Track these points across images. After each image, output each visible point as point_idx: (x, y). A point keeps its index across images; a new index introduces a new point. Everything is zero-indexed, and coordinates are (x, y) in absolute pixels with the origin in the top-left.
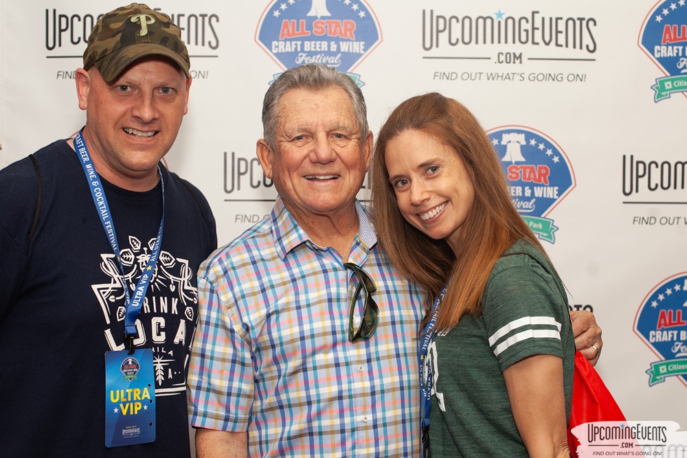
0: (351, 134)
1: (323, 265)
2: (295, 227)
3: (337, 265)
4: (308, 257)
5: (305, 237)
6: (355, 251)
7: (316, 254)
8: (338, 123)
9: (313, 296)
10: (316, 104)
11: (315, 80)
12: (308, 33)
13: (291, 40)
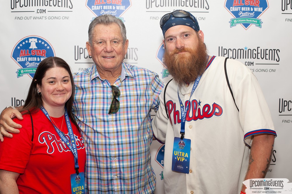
0: (120, 41)
1: (103, 86)
2: (96, 71)
3: (108, 86)
4: (99, 82)
5: (98, 75)
6: (117, 82)
7: (102, 82)
8: (115, 37)
9: (98, 95)
10: (107, 31)
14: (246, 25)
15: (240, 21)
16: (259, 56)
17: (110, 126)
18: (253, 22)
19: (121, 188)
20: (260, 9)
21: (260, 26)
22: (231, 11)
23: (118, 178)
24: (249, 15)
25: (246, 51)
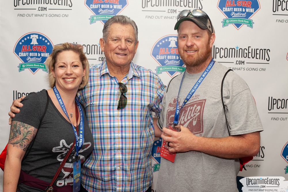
0: (133, 41)
1: (111, 82)
2: (106, 67)
3: (116, 83)
4: (108, 78)
5: (108, 72)
6: (124, 79)
7: (110, 78)
8: (129, 37)
9: (106, 92)
10: (123, 30)
11: (124, 22)
12: (103, 2)
13: (97, 4)
14: (238, 25)
15: (232, 21)
16: (250, 56)
17: (116, 121)
18: (245, 23)
19: (123, 179)
20: (252, 10)
21: (251, 26)
22: (224, 11)
23: (120, 169)
24: (241, 16)
25: (237, 50)
